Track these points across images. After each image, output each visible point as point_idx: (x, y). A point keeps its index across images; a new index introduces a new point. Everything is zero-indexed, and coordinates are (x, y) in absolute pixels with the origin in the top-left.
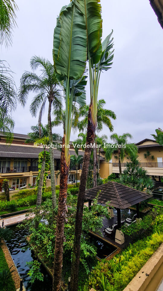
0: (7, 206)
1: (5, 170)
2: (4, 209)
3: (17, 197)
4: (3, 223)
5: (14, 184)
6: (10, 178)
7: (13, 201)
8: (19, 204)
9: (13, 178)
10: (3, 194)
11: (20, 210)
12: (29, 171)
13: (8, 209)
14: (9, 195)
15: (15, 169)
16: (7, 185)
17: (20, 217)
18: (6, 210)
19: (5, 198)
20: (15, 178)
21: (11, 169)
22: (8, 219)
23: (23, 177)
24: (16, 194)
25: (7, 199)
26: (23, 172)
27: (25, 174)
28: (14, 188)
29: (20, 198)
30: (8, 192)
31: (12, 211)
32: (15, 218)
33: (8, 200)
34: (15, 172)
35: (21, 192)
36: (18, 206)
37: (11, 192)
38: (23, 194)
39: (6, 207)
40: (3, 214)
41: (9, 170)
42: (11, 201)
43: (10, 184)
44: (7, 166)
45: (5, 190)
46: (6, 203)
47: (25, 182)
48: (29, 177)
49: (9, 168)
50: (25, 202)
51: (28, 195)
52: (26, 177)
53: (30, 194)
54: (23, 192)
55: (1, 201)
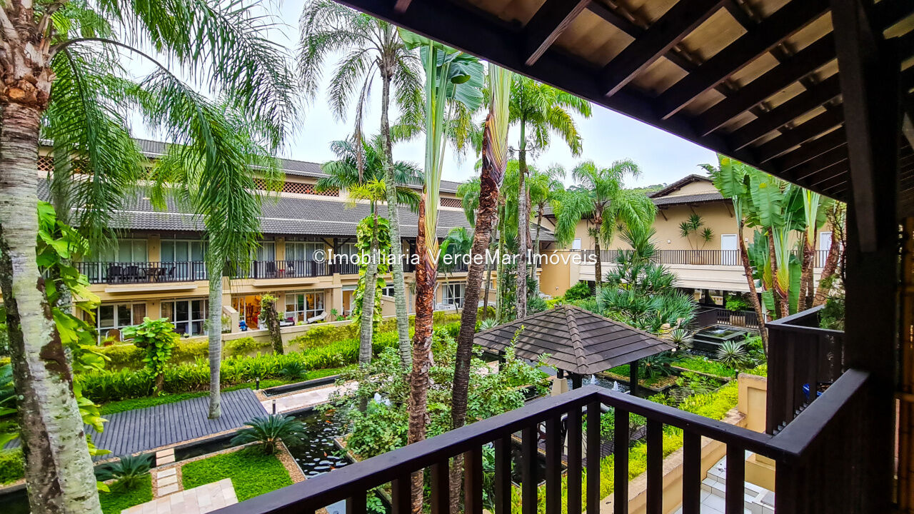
0: (278, 366)
1: (262, 269)
2: (272, 375)
3: (302, 345)
4: (274, 405)
5: (290, 308)
6: (280, 293)
7: (293, 353)
8: (310, 362)
9: (286, 292)
10: (264, 336)
11: (315, 376)
12: (331, 274)
13: (281, 375)
14: (280, 337)
15: (289, 266)
16: (274, 312)
17: (316, 395)
18: (278, 376)
19: (270, 345)
20: (293, 291)
21: (279, 267)
22: (284, 398)
23: (313, 290)
24: (299, 335)
25: (276, 349)
26: (314, 274)
27: (320, 282)
28: (290, 319)
29: (310, 348)
30: (278, 330)
31: (293, 379)
32: (304, 397)
33: (281, 351)
34: (291, 274)
35: (313, 332)
36: (308, 368)
37: (283, 330)
38: (319, 336)
39: (275, 370)
40: (270, 386)
41: (272, 270)
42: (286, 353)
43: (281, 310)
44: (266, 257)
45: (270, 324)
46: (275, 359)
47: (320, 303)
48: (332, 289)
49: (273, 263)
50: (326, 357)
51: (332, 340)
52: (323, 289)
53: (337, 336)
54: (318, 330)
55: (259, 353)
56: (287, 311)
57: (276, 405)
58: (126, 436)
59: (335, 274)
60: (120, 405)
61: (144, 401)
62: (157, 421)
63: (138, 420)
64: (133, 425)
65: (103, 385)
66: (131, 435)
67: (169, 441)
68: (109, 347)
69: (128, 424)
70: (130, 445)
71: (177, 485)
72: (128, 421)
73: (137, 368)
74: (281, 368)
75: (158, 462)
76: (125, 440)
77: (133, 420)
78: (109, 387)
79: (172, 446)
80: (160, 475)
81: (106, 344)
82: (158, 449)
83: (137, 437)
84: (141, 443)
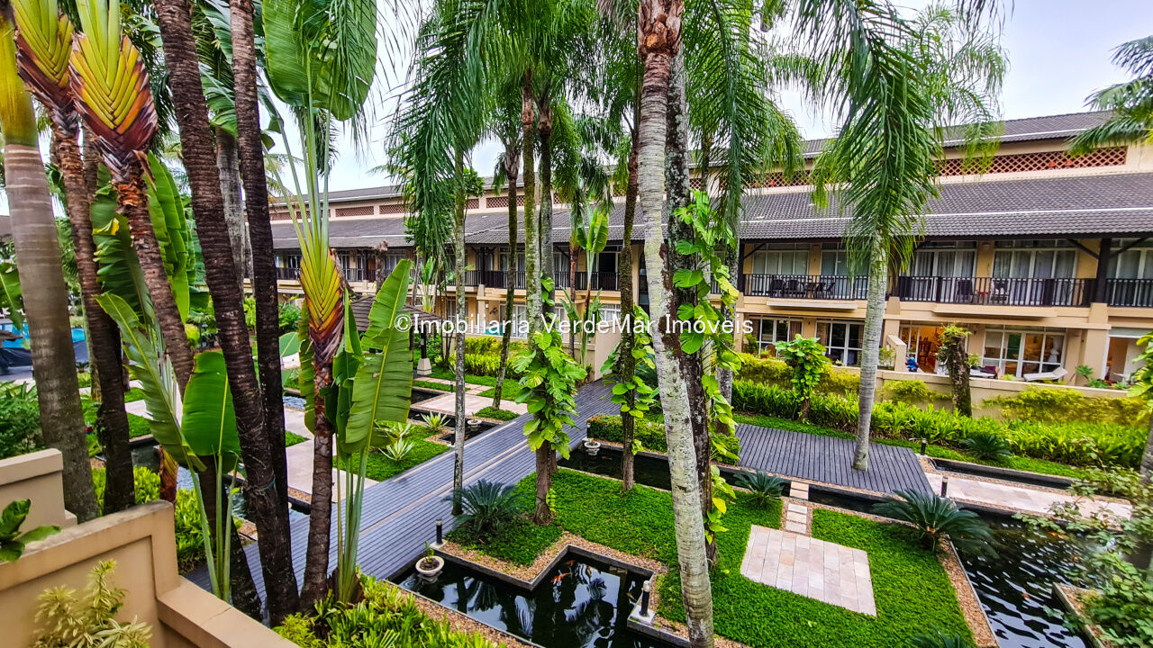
0: (960, 432)
1: (950, 290)
2: (947, 441)
3: (1007, 411)
4: (944, 485)
5: (991, 353)
6: (977, 327)
7: (983, 420)
8: (1020, 442)
9: (988, 326)
10: (941, 384)
11: (1027, 467)
12: (1086, 304)
13: (964, 446)
14: (968, 392)
15: (998, 286)
16: (962, 352)
17: (1024, 496)
18: (954, 445)
19: (950, 400)
20: (1001, 327)
21: (978, 287)
22: (963, 480)
23: (1042, 329)
24: (1004, 396)
25: (959, 407)
26: (1047, 301)
27: (1059, 316)
28: (990, 369)
29: (1024, 420)
30: (966, 378)
31: (983, 458)
33: (966, 411)
34: (1000, 300)
35: (1033, 395)
36: (1014, 449)
37: (974, 382)
38: (1044, 406)
39: (954, 436)
40: (943, 457)
41: (966, 291)
42: (976, 417)
43: (975, 351)
44: (958, 272)
45: (953, 369)
46: (955, 421)
47: (1054, 352)
48: (1085, 331)
49: (970, 282)
50: (1054, 442)
51: (1073, 418)
52: (1063, 330)
53: (1088, 413)
54: (1043, 394)
55: (931, 406)
56: (985, 356)
57: (948, 486)
58: (768, 453)
59: (1095, 306)
60: (767, 421)
61: (788, 423)
62: (798, 450)
63: (780, 442)
64: (775, 444)
65: (756, 395)
66: (772, 454)
67: (806, 476)
68: (764, 360)
69: (771, 441)
70: (770, 464)
71: (805, 527)
72: (772, 439)
73: (787, 388)
74: (965, 436)
75: (792, 492)
76: (767, 457)
77: (776, 439)
78: (761, 400)
79: (807, 481)
80: (791, 507)
81: (763, 357)
82: (794, 479)
83: (776, 459)
84: (780, 466)
